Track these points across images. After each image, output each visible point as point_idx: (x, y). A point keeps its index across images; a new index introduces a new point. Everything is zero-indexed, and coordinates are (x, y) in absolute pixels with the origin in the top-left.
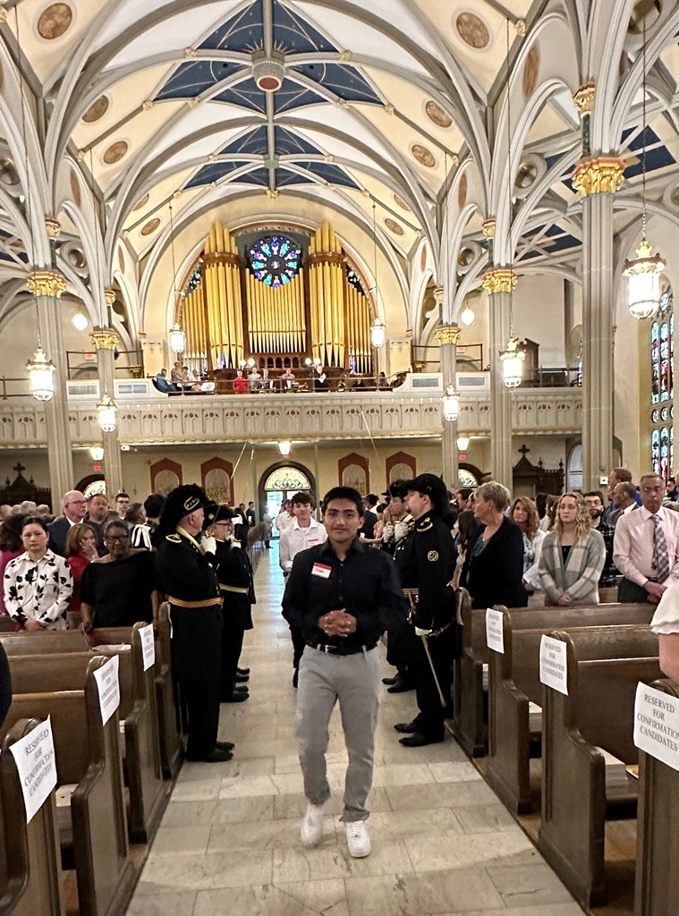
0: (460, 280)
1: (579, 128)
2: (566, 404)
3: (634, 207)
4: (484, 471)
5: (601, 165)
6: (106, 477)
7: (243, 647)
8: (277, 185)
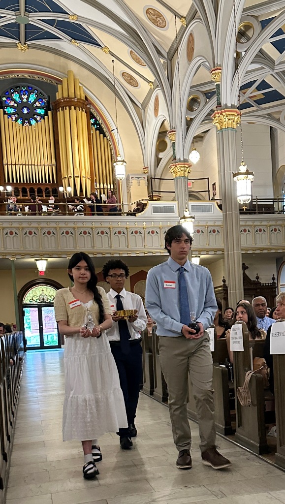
8: (26, 40)
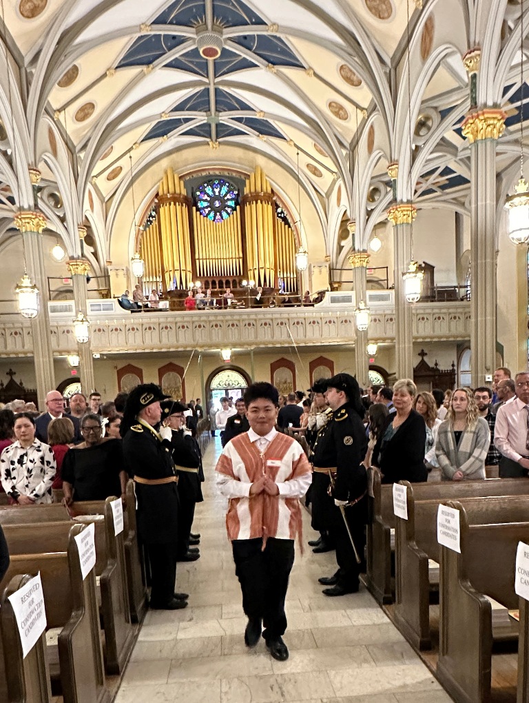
0: (369, 213)
1: (467, 85)
2: (457, 315)
3: (514, 150)
4: (389, 372)
5: (486, 116)
6: (82, 380)
7: (194, 517)
8: (217, 137)
